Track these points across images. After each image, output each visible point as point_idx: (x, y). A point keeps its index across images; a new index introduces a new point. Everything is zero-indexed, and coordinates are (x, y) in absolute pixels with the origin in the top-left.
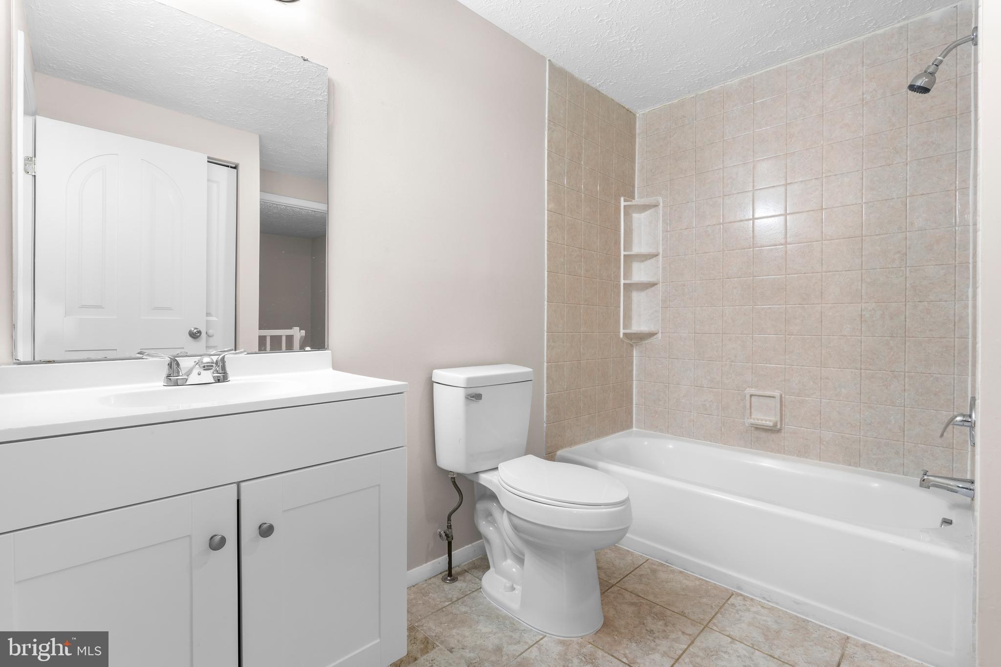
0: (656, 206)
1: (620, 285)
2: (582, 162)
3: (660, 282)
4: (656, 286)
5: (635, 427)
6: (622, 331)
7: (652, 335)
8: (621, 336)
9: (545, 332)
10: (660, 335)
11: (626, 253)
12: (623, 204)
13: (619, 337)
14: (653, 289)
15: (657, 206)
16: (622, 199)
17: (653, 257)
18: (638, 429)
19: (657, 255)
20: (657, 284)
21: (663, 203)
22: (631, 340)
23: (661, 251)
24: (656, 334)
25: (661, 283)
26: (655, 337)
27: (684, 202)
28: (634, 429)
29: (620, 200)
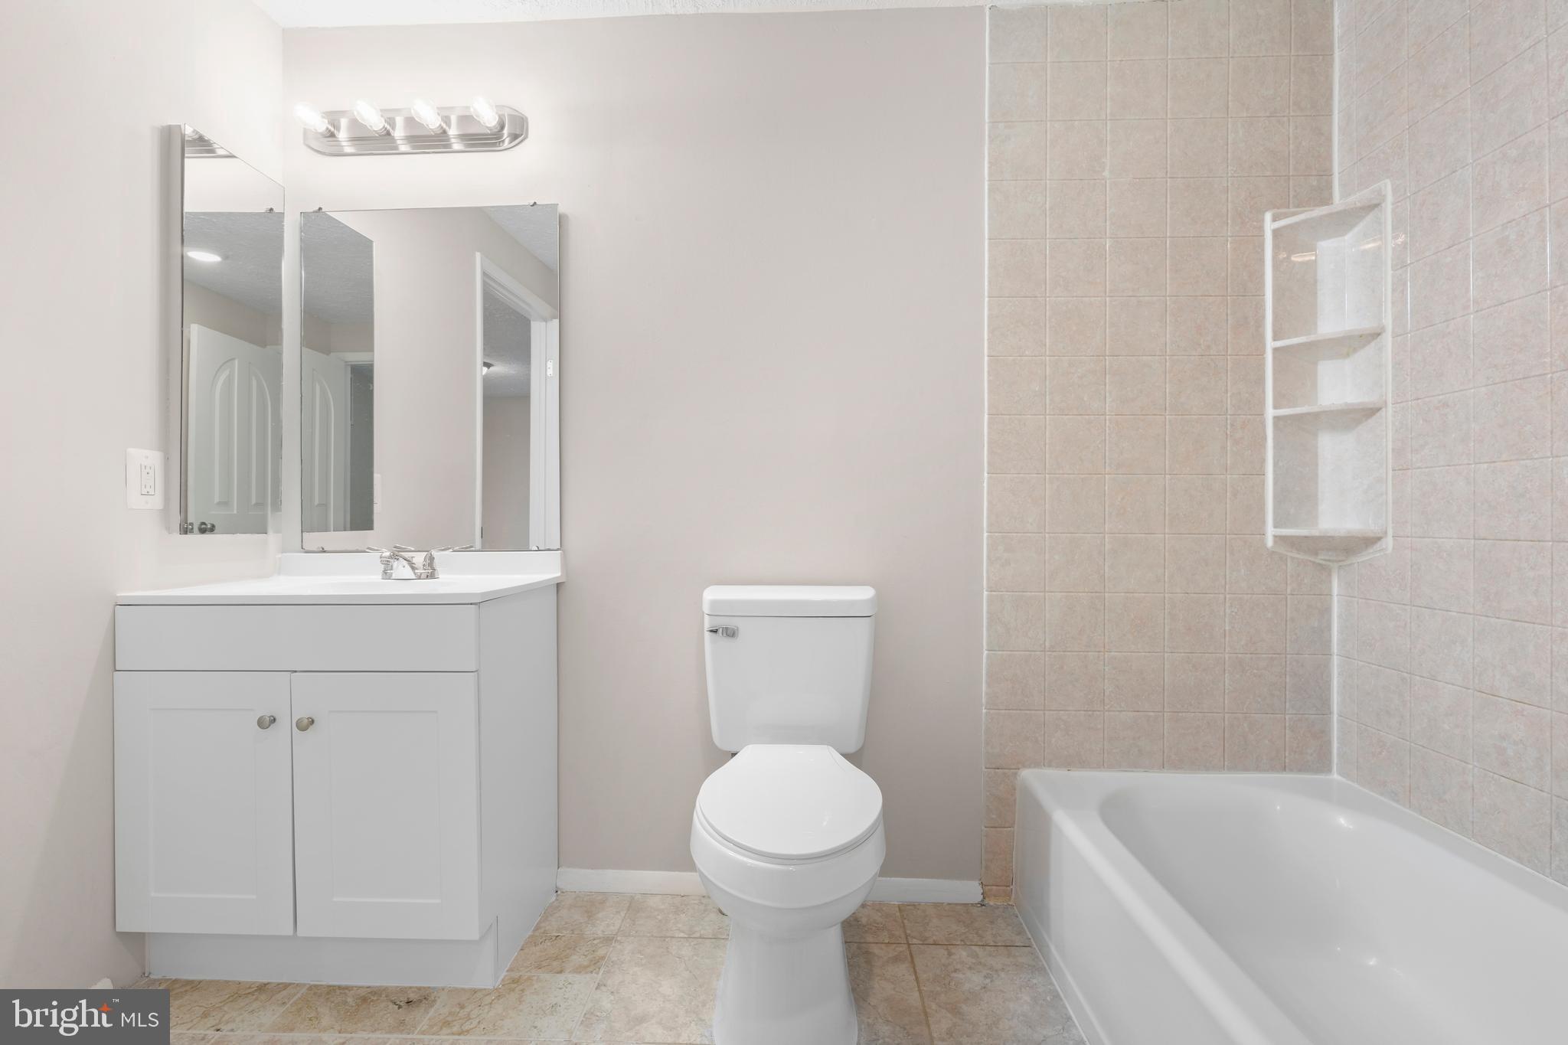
0: (1372, 207)
1: (1263, 424)
2: (1106, 174)
3: (1390, 401)
4: (1378, 414)
5: (1340, 774)
6: (1270, 531)
7: (1369, 541)
8: (1270, 542)
9: (985, 532)
10: (1389, 543)
11: (1279, 344)
12: (1269, 225)
13: (1264, 545)
14: (1372, 421)
15: (1377, 205)
16: (1268, 216)
17: (1369, 342)
18: (1344, 780)
19: (1376, 335)
20: (1379, 409)
21: (1395, 191)
22: (1316, 554)
23: (1388, 322)
24: (1379, 539)
25: (1390, 405)
26: (1377, 546)
27: (1443, 175)
28: (1335, 776)
29: (1263, 220)
